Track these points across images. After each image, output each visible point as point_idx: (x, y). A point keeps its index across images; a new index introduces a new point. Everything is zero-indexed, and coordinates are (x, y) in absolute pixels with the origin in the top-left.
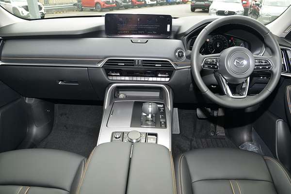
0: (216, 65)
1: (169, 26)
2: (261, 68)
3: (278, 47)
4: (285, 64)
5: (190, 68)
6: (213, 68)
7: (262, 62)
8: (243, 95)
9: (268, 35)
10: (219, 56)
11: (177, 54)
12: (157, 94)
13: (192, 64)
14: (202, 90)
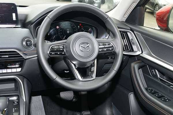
0: (63, 51)
1: (14, 15)
2: (105, 50)
3: (117, 30)
4: (127, 44)
5: (37, 57)
6: (61, 54)
7: (106, 45)
8: (92, 77)
9: (108, 20)
10: (66, 42)
11: (24, 43)
12: (12, 86)
13: (38, 53)
14: (52, 77)
